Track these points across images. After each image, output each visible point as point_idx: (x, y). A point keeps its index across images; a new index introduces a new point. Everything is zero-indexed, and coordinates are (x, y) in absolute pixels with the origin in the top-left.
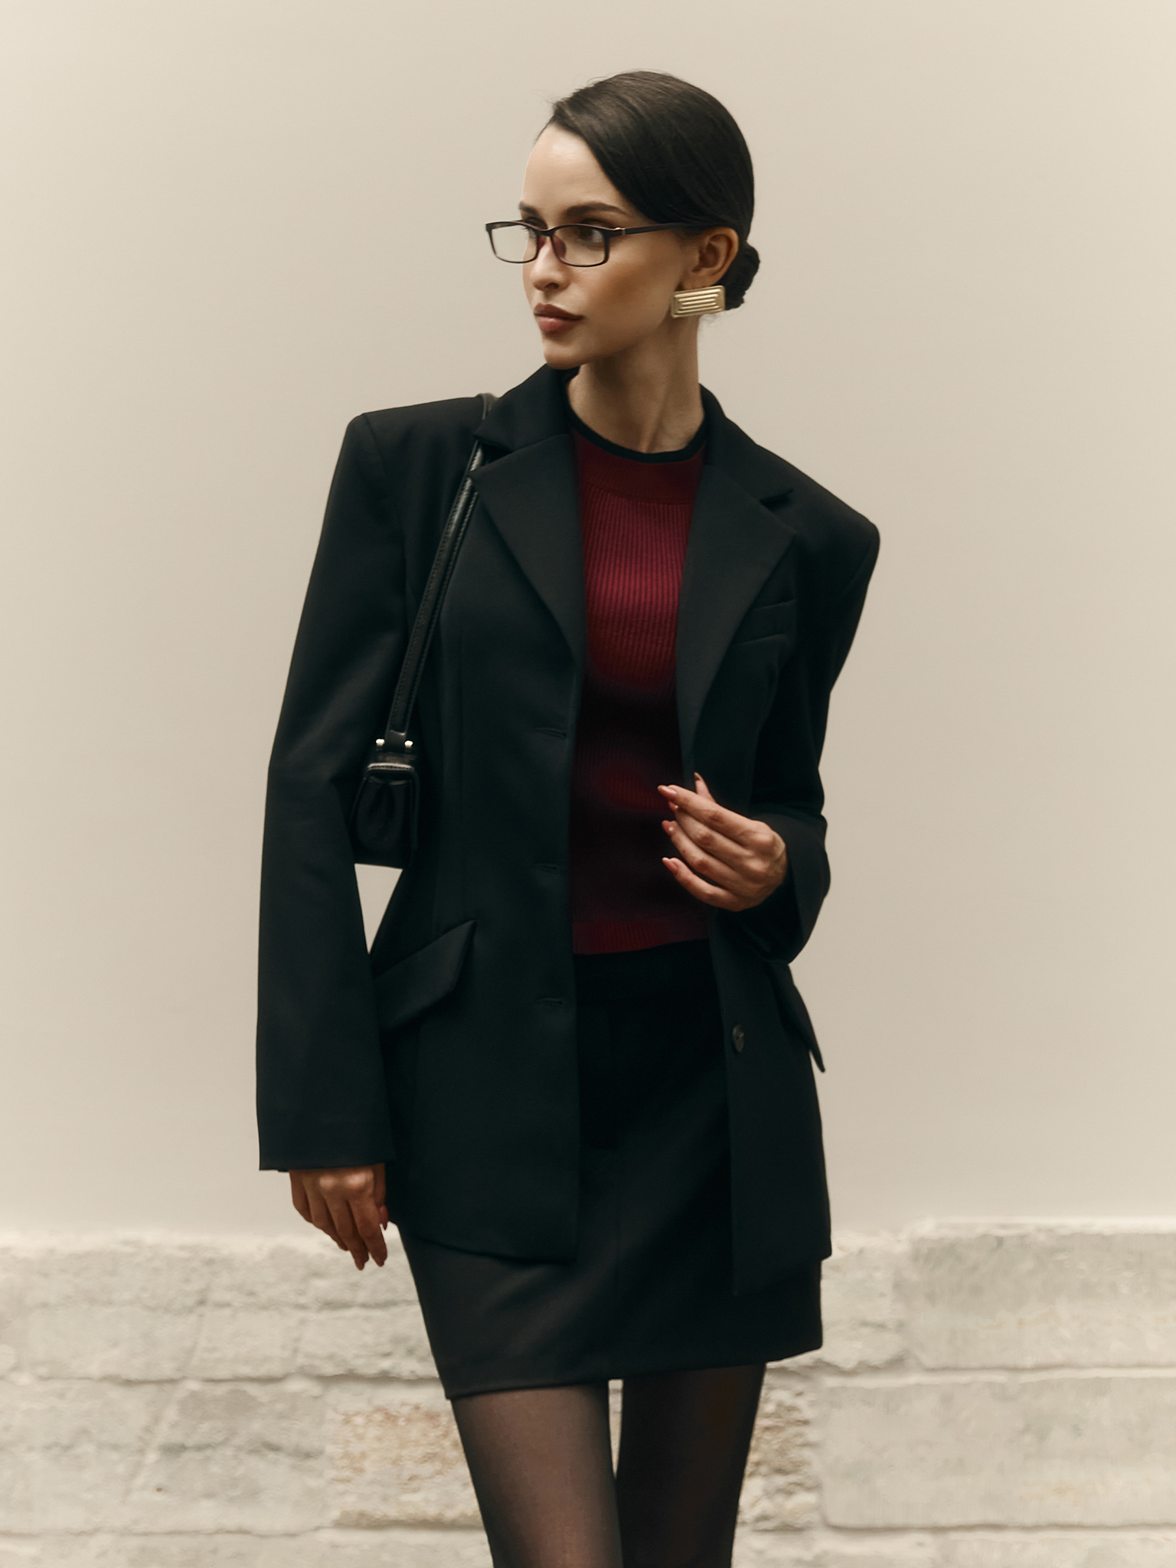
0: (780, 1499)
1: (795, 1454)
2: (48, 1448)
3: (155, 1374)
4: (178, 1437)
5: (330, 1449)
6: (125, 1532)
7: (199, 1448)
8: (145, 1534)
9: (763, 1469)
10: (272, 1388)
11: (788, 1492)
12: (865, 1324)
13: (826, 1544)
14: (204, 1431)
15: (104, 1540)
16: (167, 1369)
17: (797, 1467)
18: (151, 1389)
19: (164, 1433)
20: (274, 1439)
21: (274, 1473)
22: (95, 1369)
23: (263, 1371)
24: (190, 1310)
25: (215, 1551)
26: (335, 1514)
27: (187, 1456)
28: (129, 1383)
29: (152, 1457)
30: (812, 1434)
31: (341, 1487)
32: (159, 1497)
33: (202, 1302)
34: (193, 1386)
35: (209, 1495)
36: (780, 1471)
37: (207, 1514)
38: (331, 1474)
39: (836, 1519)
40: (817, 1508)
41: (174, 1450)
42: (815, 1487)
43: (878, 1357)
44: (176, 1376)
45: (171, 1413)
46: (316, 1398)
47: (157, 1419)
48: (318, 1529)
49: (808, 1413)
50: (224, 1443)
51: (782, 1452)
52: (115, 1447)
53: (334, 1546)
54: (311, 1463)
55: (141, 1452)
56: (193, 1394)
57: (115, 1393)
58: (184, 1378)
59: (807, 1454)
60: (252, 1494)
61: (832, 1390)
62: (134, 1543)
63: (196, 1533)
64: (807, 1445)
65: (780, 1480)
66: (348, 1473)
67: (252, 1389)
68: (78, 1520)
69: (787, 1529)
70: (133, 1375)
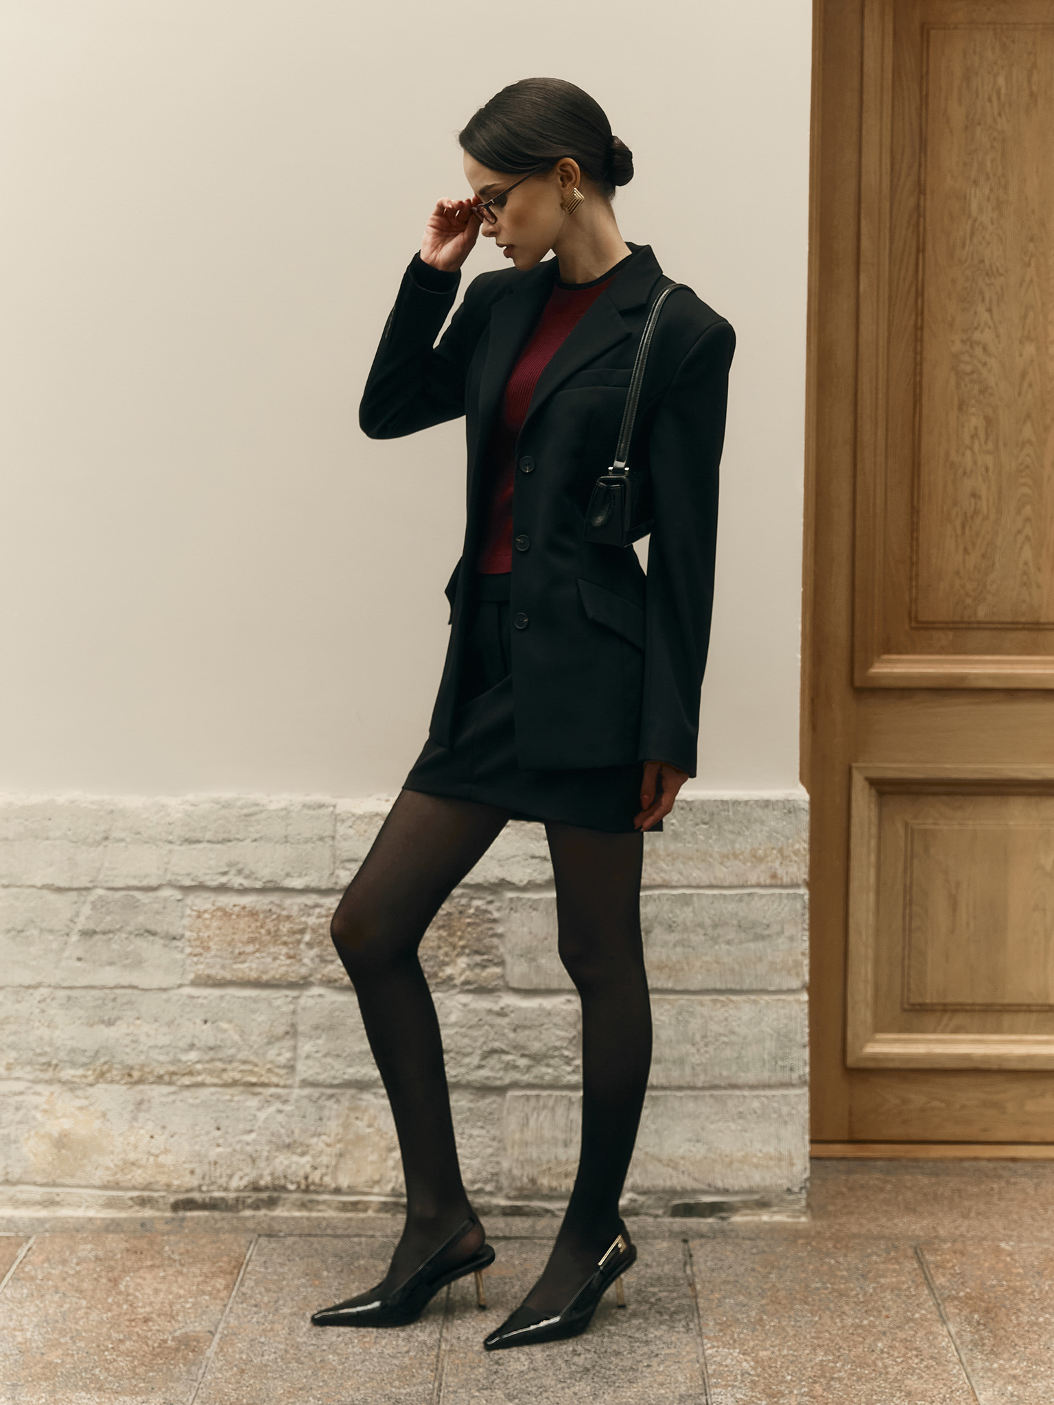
0: (477, 971)
1: (487, 941)
2: (8, 931)
3: (75, 885)
4: (91, 926)
5: (188, 934)
6: (58, 987)
7: (104, 933)
8: (70, 988)
9: (467, 951)
10: (152, 894)
11: (483, 967)
12: (533, 857)
13: (508, 1000)
14: (108, 921)
15: (43, 991)
16: (84, 882)
17: (488, 950)
18: (74, 893)
19: (82, 923)
20: (152, 927)
21: (152, 950)
22: (38, 880)
23: (145, 883)
24: (99, 844)
25: (114, 1000)
26: (191, 976)
27: (96, 937)
28: (59, 890)
29: (74, 938)
30: (499, 929)
31: (195, 959)
32: (78, 964)
33: (106, 838)
34: (100, 892)
35: (111, 964)
36: (477, 952)
37: (109, 976)
38: (188, 950)
39: (515, 983)
40: (502, 976)
41: (87, 934)
42: (502, 963)
43: (540, 878)
44: (89, 885)
45: (86, 910)
46: (179, 900)
47: (77, 915)
48: (180, 986)
49: (496, 915)
50: (120, 930)
51: (479, 940)
52: (51, 931)
53: (192, 997)
54: (176, 943)
55: (68, 934)
56: (100, 897)
57: (51, 896)
58: (95, 887)
59: (495, 941)
60: (137, 963)
61: (511, 900)
62: (62, 994)
63: (103, 988)
64: (495, 935)
65: (478, 958)
66: (199, 950)
67: (138, 895)
68: (27, 978)
69: (482, 990)
70: (62, 884)
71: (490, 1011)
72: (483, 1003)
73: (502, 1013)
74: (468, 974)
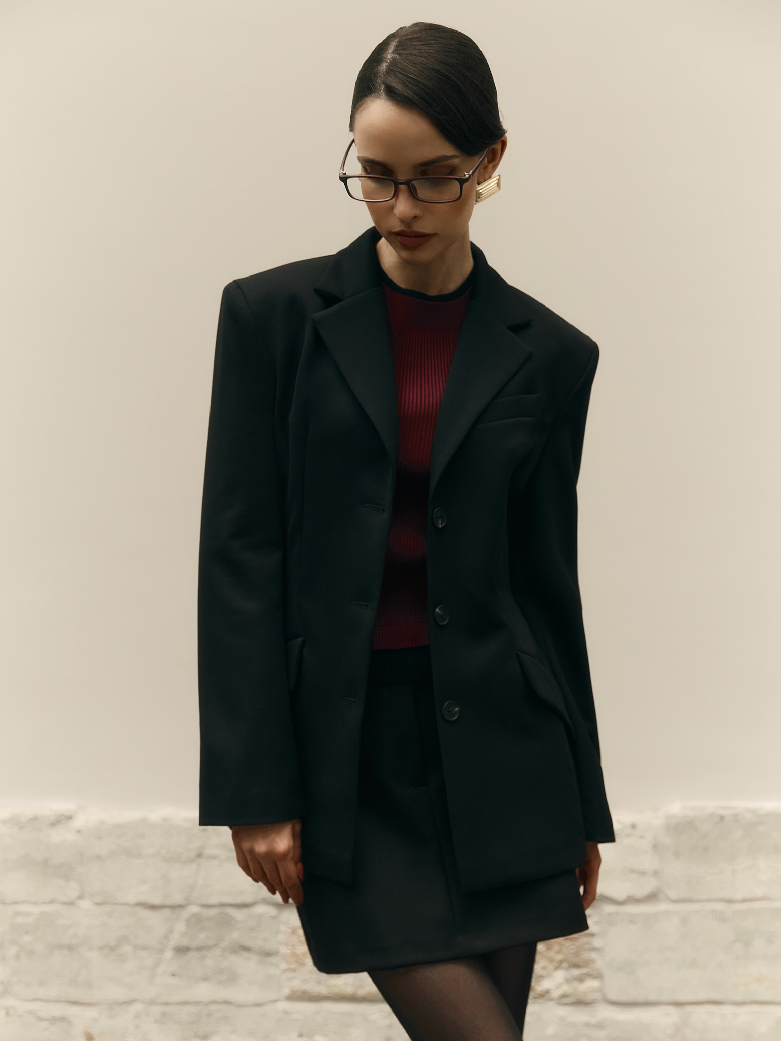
0: (575, 984)
1: (585, 955)
2: (101, 948)
3: (170, 902)
4: (185, 942)
5: (284, 950)
6: (152, 1003)
7: (199, 949)
8: (166, 1004)
9: (565, 965)
10: (245, 911)
11: (581, 979)
12: (632, 871)
13: (605, 1013)
14: (202, 938)
15: (137, 1007)
16: (177, 899)
17: (586, 963)
18: (167, 912)
19: (176, 939)
20: (247, 943)
21: (247, 965)
22: (132, 898)
23: (239, 900)
24: (191, 861)
25: (209, 1015)
26: (286, 991)
27: (192, 955)
28: (153, 907)
29: (169, 954)
30: (597, 942)
31: (290, 975)
32: (173, 981)
33: (200, 856)
34: (194, 909)
35: (205, 979)
36: (576, 966)
37: (204, 991)
38: (283, 966)
39: (613, 996)
40: (600, 990)
41: (182, 950)
42: (599, 976)
43: (640, 892)
44: (182, 902)
45: (180, 927)
46: (273, 918)
47: (171, 931)
48: (275, 1001)
50: (215, 945)
51: (577, 954)
52: (145, 948)
53: (286, 1012)
54: (272, 959)
55: (162, 951)
56: (195, 915)
57: (145, 914)
58: (188, 904)
59: (593, 955)
60: (232, 978)
61: (610, 915)
62: (156, 1010)
63: (197, 1003)
64: (594, 949)
65: (576, 972)
66: (294, 966)
67: (232, 912)
68: (120, 994)
69: (581, 1003)
70: (156, 901)
71: (588, 1025)
72: (580, 1016)
73: (600, 1026)
74: (566, 988)
